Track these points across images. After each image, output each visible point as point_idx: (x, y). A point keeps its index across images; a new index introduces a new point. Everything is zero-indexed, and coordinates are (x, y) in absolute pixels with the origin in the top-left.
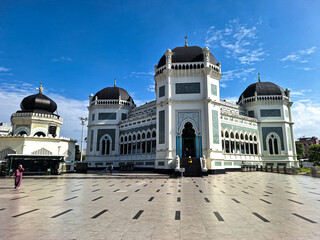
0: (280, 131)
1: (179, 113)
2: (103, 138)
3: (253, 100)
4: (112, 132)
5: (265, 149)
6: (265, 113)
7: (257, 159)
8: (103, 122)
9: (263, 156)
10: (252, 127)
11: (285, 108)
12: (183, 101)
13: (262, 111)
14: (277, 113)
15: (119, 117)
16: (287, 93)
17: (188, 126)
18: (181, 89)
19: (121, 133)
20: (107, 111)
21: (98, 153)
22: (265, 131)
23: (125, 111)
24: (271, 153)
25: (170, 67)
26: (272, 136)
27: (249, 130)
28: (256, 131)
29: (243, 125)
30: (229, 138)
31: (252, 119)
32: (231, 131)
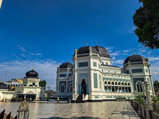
0: (143, 80)
1: (79, 75)
2: (61, 85)
3: (128, 65)
4: (65, 82)
5: (135, 89)
6: (134, 71)
7: (130, 94)
8: (61, 78)
9: (134, 93)
10: (126, 78)
11: (145, 68)
12: (81, 70)
13: (132, 70)
14: (141, 71)
15: (68, 75)
16: (147, 60)
18: (80, 65)
19: (68, 82)
20: (63, 73)
21: (59, 92)
22: (135, 80)
23: (70, 73)
24: (139, 91)
25: (76, 57)
26: (139, 83)
27: (124, 80)
28: (129, 81)
29: (120, 78)
30: (111, 85)
31: (126, 74)
32: (112, 81)
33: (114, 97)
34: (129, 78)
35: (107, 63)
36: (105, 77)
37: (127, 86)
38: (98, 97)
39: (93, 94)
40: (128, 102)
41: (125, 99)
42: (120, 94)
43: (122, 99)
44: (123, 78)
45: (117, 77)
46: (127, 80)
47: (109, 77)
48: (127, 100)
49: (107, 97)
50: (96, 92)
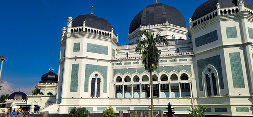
34: (188, 61)
37: (178, 82)
46: (179, 68)
47: (128, 67)
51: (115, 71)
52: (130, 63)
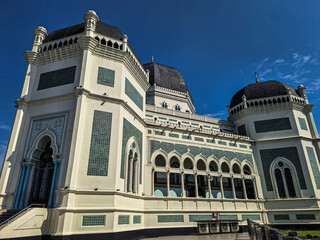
1: (34, 121)
3: (242, 108)
5: (269, 187)
6: (262, 127)
7: (252, 207)
10: (238, 149)
11: (298, 114)
13: (256, 123)
14: (286, 124)
17: (47, 143)
18: (46, 81)
22: (266, 156)
24: (283, 195)
26: (281, 164)
27: (230, 155)
28: (248, 157)
29: (216, 146)
30: (182, 170)
31: (237, 137)
32: (185, 156)
33: (193, 216)
34: (248, 150)
35: (178, 108)
36: (160, 139)
37: (241, 176)
38: (101, 221)
39: (72, 202)
40: (245, 236)
41: (234, 223)
42: (216, 207)
43: (223, 224)
44: (227, 147)
45: (205, 144)
46: (241, 157)
47: (174, 141)
48: (242, 229)
49: (161, 219)
50: (96, 193)
51: (154, 145)
52: (177, 136)
